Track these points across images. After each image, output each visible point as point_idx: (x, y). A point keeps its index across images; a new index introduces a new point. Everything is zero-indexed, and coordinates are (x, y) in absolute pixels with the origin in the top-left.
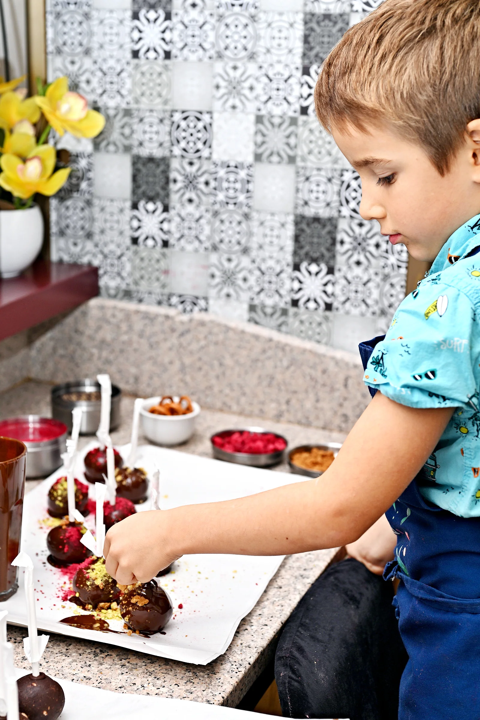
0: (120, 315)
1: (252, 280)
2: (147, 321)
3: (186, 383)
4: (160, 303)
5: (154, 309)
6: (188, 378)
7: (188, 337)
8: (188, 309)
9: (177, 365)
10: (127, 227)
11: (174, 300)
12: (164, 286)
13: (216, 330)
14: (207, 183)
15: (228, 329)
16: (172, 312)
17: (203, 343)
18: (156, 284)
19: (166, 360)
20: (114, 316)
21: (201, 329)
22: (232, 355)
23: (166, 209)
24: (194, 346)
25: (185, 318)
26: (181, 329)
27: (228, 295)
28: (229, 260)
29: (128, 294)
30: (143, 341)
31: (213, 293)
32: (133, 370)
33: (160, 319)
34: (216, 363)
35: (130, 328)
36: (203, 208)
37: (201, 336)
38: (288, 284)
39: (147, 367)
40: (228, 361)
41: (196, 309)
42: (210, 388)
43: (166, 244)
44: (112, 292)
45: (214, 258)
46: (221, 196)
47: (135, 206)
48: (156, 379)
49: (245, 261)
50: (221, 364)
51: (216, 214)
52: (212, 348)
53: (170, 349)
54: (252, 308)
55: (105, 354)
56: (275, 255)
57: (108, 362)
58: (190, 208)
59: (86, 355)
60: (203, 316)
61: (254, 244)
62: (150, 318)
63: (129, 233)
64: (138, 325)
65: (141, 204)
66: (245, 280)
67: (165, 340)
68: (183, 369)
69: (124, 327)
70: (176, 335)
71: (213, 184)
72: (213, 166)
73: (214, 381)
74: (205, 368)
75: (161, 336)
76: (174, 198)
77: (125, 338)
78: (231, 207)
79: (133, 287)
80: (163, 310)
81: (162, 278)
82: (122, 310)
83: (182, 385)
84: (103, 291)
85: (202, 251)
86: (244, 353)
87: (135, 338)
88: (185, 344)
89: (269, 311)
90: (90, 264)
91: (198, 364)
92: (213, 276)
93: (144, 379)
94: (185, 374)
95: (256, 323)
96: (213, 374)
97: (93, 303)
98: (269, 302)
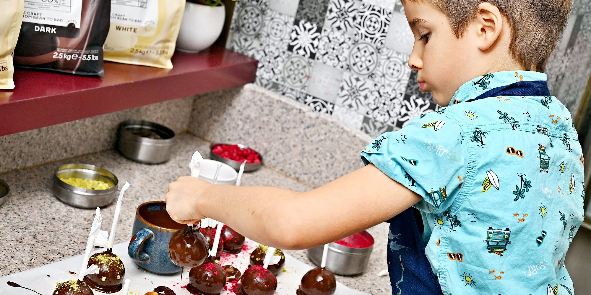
0: (266, 101)
1: (371, 99)
2: (285, 111)
3: (302, 164)
4: (297, 99)
5: (292, 103)
6: (305, 161)
7: (313, 130)
8: (318, 108)
9: (300, 148)
10: (287, 37)
11: (309, 100)
12: (304, 87)
13: (334, 130)
14: (354, 18)
15: (344, 131)
16: (305, 108)
17: (322, 137)
18: (299, 84)
19: (292, 143)
20: (261, 101)
21: (323, 126)
22: (342, 152)
23: (319, 30)
24: (315, 138)
25: (314, 115)
26: (308, 122)
27: (350, 106)
28: (358, 80)
29: (275, 86)
30: (278, 124)
31: (339, 101)
32: (265, 145)
33: (295, 111)
34: (329, 155)
35: (271, 112)
36: (347, 36)
37: (323, 132)
38: (398, 109)
39: (276, 145)
40: (338, 156)
41: (324, 110)
42: (320, 172)
43: (313, 56)
44: (265, 82)
45: (346, 75)
46: (363, 31)
47: (297, 23)
48: (280, 155)
49: (369, 84)
50: (332, 157)
51: (356, 42)
52: (328, 143)
53: (297, 136)
54: (366, 120)
55: (247, 127)
56: (393, 84)
57: (248, 133)
58: (338, 34)
59: (233, 125)
60: (328, 117)
61: (379, 72)
62: (287, 109)
63: (287, 41)
64: (277, 112)
65: (302, 22)
66: (366, 97)
67: (295, 128)
68: (303, 153)
69: (266, 111)
70: (303, 126)
71: (359, 20)
72: (362, 7)
73: (323, 168)
74: (319, 156)
75: (293, 125)
76: (327, 24)
77: (265, 119)
78: (368, 40)
79: (280, 82)
80: (298, 105)
81: (304, 81)
82: (268, 97)
83: (299, 164)
84: (257, 80)
85: (338, 67)
86: (352, 153)
87: (273, 121)
88: (308, 135)
89: (378, 125)
90: (253, 57)
91: (315, 152)
92: (342, 89)
93: (272, 153)
94: (303, 157)
95: (367, 132)
96: (324, 162)
97: (248, 87)
98: (380, 119)
